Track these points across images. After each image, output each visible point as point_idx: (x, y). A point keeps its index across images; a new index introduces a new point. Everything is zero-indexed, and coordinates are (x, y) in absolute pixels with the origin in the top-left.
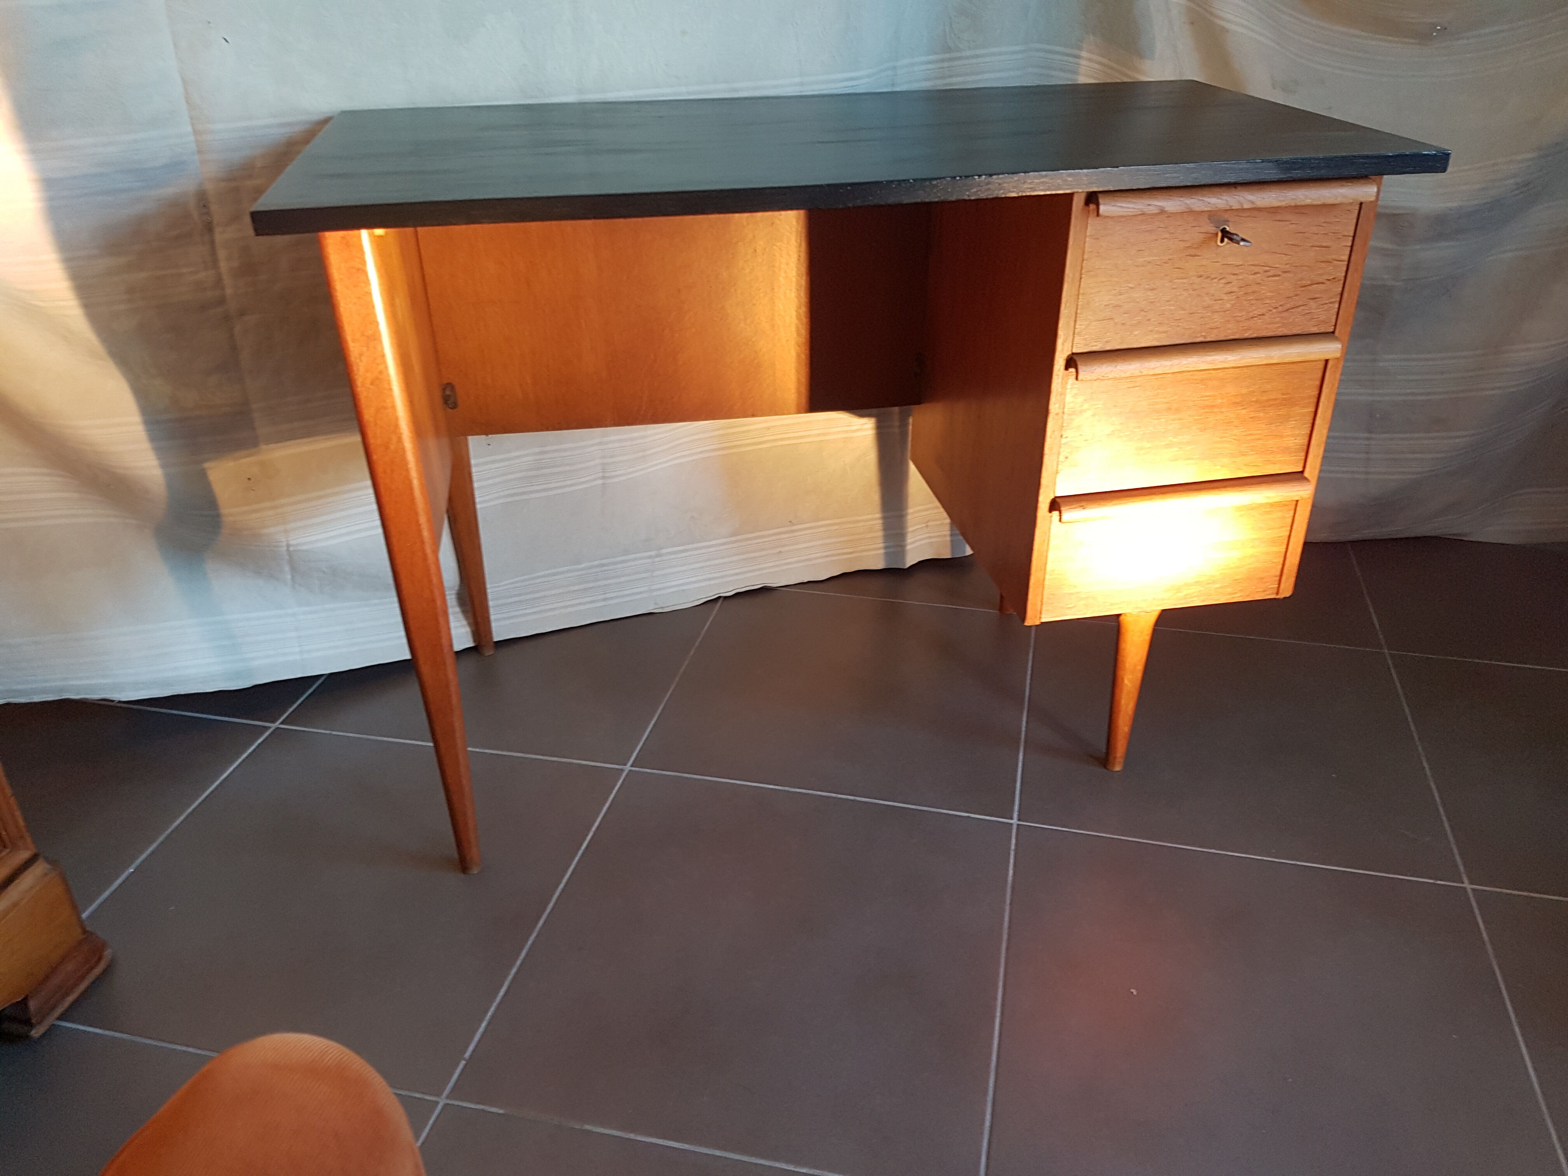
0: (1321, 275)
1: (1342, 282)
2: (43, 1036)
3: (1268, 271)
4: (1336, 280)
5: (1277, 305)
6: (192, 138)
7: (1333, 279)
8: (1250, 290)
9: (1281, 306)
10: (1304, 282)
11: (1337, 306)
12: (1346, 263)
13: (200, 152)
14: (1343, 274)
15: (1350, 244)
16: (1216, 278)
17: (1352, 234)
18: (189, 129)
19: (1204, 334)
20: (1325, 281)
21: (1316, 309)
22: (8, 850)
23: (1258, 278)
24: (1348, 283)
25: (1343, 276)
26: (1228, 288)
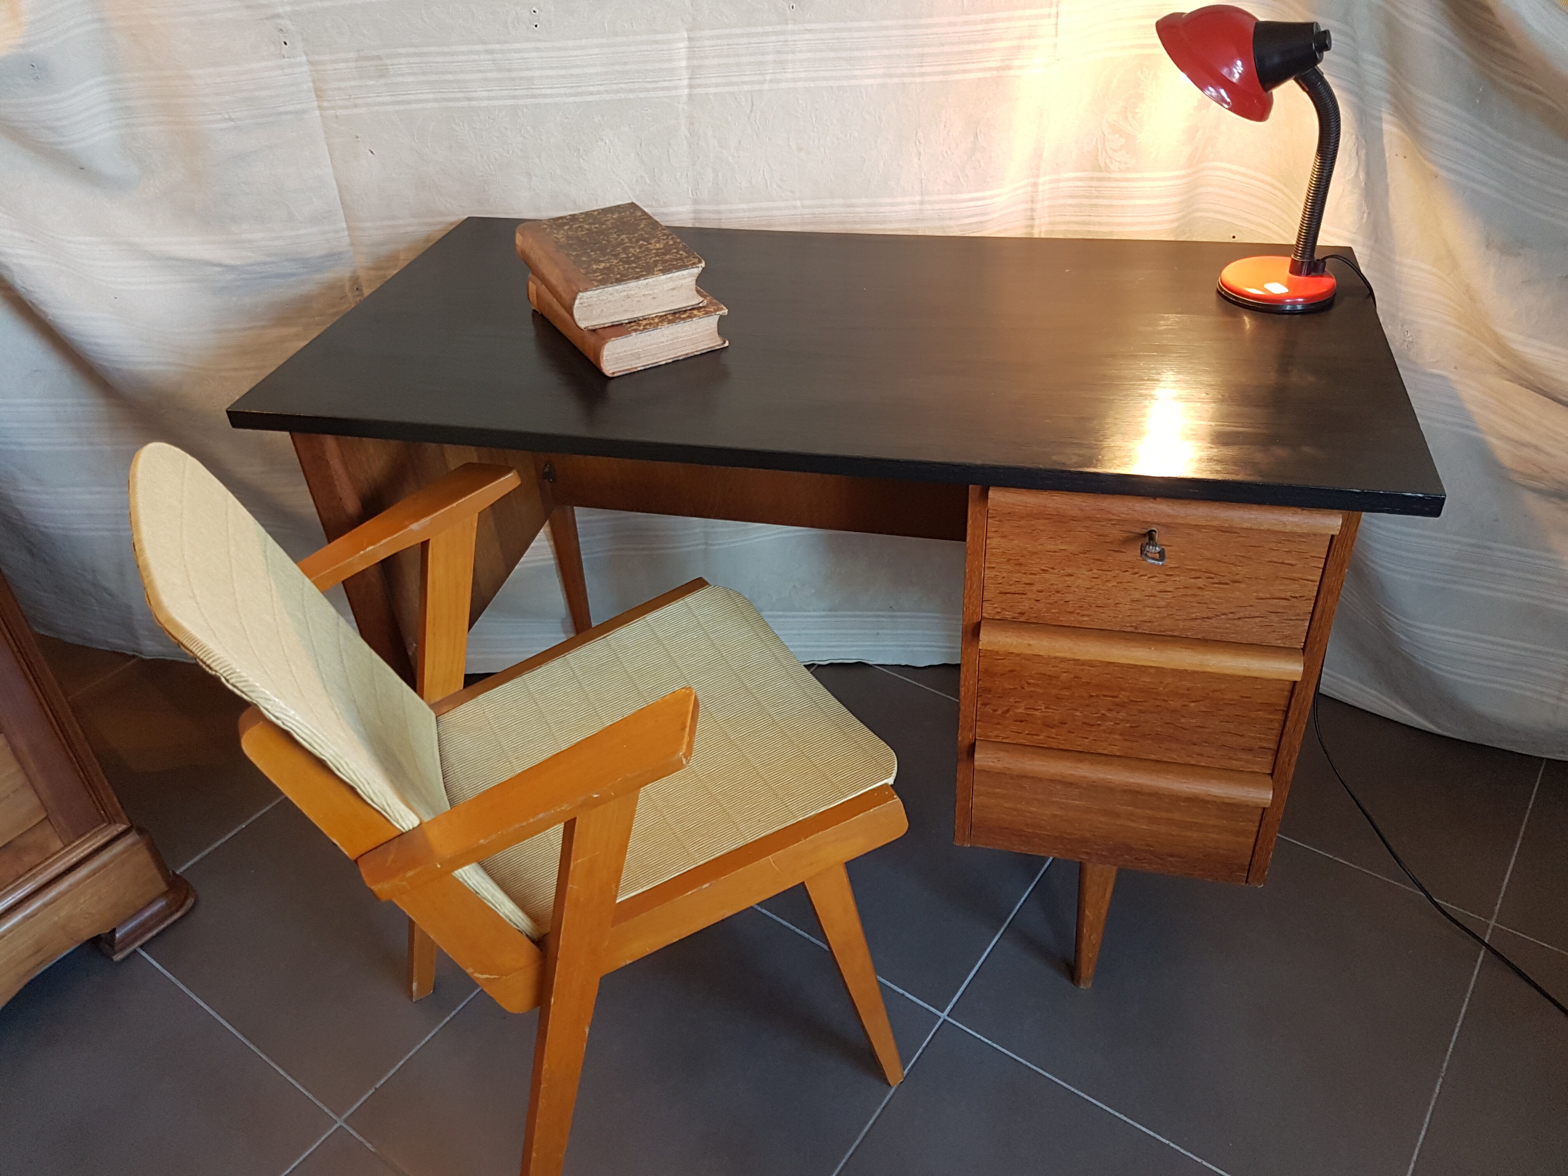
0: (1284, 591)
1: (1313, 602)
3: (1212, 578)
4: (1304, 598)
5: (1225, 611)
6: (346, 233)
7: (1300, 597)
8: (1190, 592)
9: (1232, 613)
10: (1262, 595)
11: (1307, 624)
12: (1318, 584)
13: (352, 244)
14: (1315, 594)
15: (1322, 565)
16: (1144, 575)
17: (1324, 556)
18: (344, 225)
19: (1134, 624)
20: (1290, 598)
21: (1276, 623)
23: (1200, 583)
24: (1320, 603)
25: (1313, 596)
26: (1162, 587)
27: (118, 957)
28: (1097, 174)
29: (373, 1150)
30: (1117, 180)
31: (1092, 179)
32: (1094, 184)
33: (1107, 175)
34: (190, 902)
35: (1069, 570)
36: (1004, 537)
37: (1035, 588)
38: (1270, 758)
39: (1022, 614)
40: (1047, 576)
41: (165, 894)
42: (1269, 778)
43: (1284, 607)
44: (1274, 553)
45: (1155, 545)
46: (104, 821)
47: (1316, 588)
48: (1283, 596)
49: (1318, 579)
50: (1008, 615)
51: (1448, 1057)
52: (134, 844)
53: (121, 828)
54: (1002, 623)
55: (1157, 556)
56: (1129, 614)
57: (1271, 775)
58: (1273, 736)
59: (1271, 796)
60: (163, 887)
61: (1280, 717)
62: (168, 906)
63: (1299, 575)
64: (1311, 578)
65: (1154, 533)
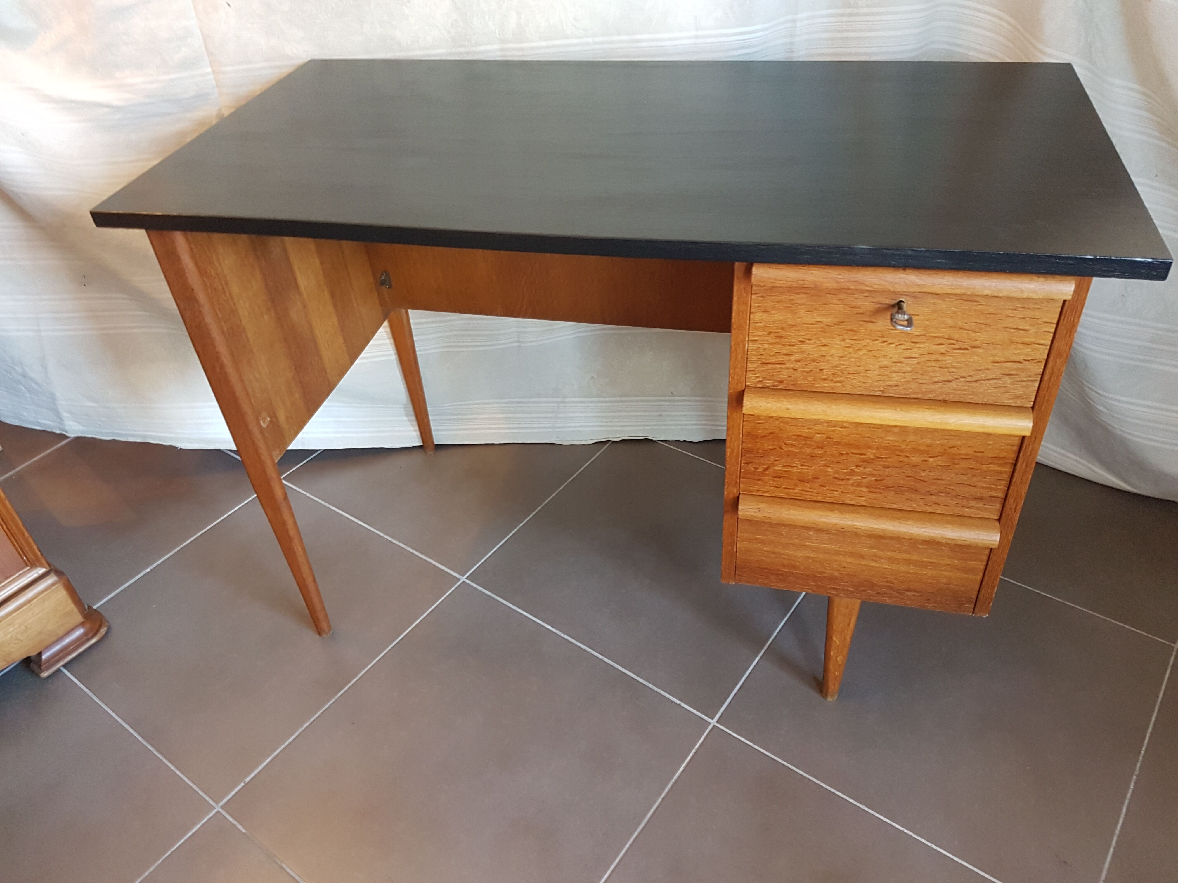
0: (1019, 354)
1: (1043, 364)
2: (49, 677)
3: (954, 344)
4: (1035, 361)
5: (964, 374)
6: (212, 76)
7: (1032, 360)
8: (933, 358)
9: (969, 376)
10: (997, 359)
11: (1037, 384)
12: (1048, 347)
13: (217, 86)
14: (1045, 357)
15: (1053, 330)
16: (892, 343)
17: (1055, 321)
18: (209, 70)
19: (882, 389)
20: (1022, 361)
21: (1009, 384)
22: (28, 568)
23: (942, 349)
24: (1049, 366)
25: (1044, 359)
26: (908, 354)
27: (45, 675)
28: (848, 11)
29: (244, 831)
30: (865, 15)
31: (842, 15)
32: (845, 19)
33: (856, 11)
34: (103, 630)
35: (824, 341)
36: (766, 311)
37: (792, 358)
38: (998, 506)
39: (781, 382)
40: (803, 347)
41: (82, 624)
42: (997, 524)
43: (1017, 370)
44: (1011, 320)
45: (904, 313)
46: (27, 565)
47: (1046, 352)
48: (1016, 359)
49: (1049, 343)
50: (769, 383)
51: (1141, 758)
52: (53, 585)
53: (41, 571)
54: (763, 390)
55: (906, 323)
56: (878, 380)
57: (999, 520)
58: (1002, 486)
59: (998, 538)
60: (79, 618)
61: (1008, 469)
62: (85, 634)
63: (1033, 340)
64: (1042, 342)
65: (902, 303)
